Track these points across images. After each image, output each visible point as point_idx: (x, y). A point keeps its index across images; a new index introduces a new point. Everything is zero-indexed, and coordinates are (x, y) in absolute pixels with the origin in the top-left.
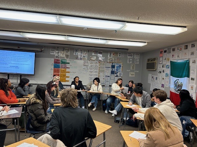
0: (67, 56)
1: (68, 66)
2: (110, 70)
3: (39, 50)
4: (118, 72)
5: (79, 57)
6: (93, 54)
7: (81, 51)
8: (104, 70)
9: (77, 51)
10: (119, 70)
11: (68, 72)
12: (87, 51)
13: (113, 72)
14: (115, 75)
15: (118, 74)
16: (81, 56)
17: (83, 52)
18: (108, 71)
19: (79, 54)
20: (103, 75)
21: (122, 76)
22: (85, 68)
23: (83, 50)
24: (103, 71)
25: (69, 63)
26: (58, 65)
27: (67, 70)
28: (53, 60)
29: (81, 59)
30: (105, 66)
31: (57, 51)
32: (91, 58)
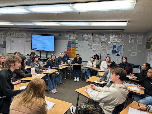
0: (76, 38)
1: (77, 46)
2: (112, 49)
3: (57, 34)
4: (119, 51)
5: (85, 39)
6: (97, 36)
7: (87, 33)
8: (106, 50)
9: (84, 33)
10: (120, 50)
11: (77, 51)
12: (92, 33)
13: (114, 52)
14: (116, 54)
15: (119, 53)
16: (87, 38)
17: (88, 35)
18: (109, 51)
19: (85, 36)
20: (105, 54)
21: (123, 55)
22: (90, 47)
23: (88, 33)
24: (105, 50)
25: (77, 44)
26: (70, 46)
27: (77, 49)
28: (67, 41)
29: (87, 40)
30: (107, 46)
31: (70, 35)
32: (95, 39)
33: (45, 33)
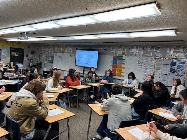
0: (124, 53)
1: (124, 62)
2: (169, 67)
3: (102, 49)
4: (180, 70)
5: (134, 53)
6: (149, 50)
7: (137, 47)
8: (161, 67)
9: (132, 47)
10: (181, 68)
11: (124, 68)
12: (143, 46)
13: (172, 70)
14: (176, 74)
15: (180, 73)
16: (137, 52)
17: (138, 48)
18: (166, 69)
19: (134, 50)
20: (159, 73)
21: (185, 75)
22: (140, 65)
23: (138, 46)
24: (159, 68)
25: (124, 60)
26: (116, 62)
27: (123, 66)
28: (113, 56)
29: (136, 55)
30: (162, 63)
31: (116, 49)
32: (146, 54)
33: (89, 48)
